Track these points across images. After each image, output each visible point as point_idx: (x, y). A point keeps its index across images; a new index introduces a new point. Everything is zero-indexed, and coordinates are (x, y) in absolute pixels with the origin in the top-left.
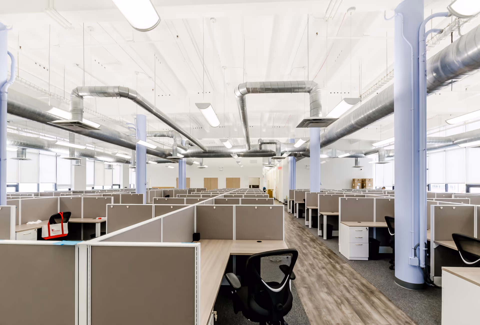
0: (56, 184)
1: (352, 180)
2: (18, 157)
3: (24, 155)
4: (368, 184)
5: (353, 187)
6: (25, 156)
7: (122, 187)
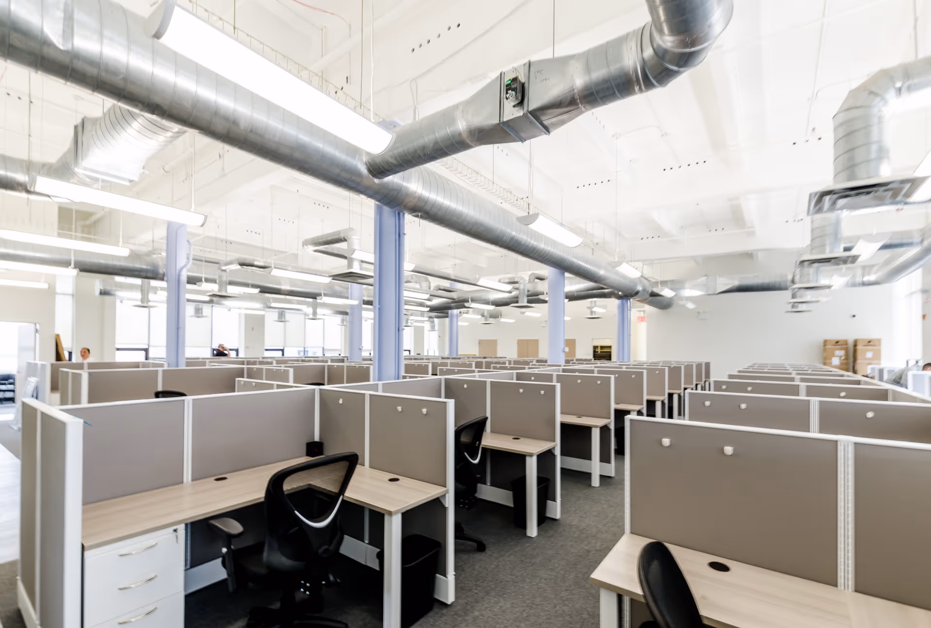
0: (323, 348)
1: (822, 341)
2: (279, 319)
3: (283, 317)
4: (866, 355)
5: (826, 361)
6: (285, 318)
7: (412, 354)
